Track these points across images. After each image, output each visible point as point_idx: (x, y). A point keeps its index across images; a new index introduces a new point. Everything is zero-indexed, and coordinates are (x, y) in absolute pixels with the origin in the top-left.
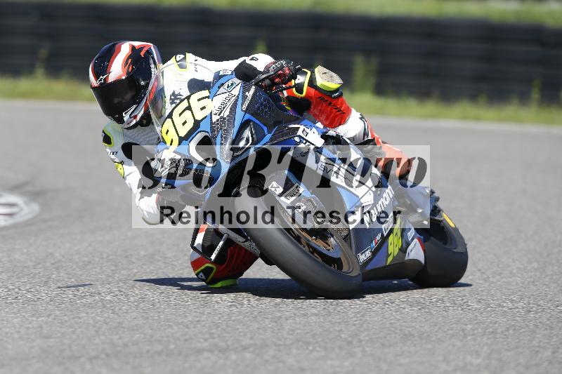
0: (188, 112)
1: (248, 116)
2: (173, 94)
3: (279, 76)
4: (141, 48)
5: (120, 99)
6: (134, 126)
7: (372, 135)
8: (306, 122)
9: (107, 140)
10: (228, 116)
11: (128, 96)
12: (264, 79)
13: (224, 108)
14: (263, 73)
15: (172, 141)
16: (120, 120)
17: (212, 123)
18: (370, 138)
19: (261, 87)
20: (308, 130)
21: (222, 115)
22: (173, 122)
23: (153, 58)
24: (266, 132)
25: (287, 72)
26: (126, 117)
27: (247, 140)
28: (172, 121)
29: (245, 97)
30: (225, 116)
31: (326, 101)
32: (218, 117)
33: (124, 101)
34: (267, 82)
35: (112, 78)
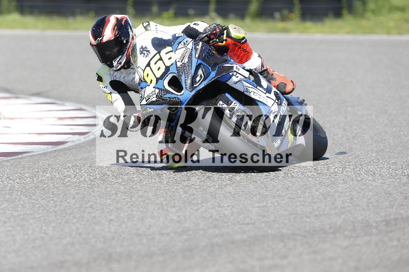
0: (160, 62)
1: (200, 61)
2: (142, 47)
3: (213, 34)
4: (122, 19)
5: (110, 52)
9: (100, 79)
10: (187, 62)
11: (115, 50)
12: (204, 37)
13: (184, 57)
14: (203, 34)
15: (151, 82)
16: (111, 66)
17: (177, 67)
21: (183, 61)
23: (130, 25)
24: (211, 71)
25: (218, 30)
26: (115, 64)
28: (151, 68)
29: (196, 49)
30: (185, 62)
31: (238, 45)
32: (181, 63)
34: (206, 39)
35: (105, 39)
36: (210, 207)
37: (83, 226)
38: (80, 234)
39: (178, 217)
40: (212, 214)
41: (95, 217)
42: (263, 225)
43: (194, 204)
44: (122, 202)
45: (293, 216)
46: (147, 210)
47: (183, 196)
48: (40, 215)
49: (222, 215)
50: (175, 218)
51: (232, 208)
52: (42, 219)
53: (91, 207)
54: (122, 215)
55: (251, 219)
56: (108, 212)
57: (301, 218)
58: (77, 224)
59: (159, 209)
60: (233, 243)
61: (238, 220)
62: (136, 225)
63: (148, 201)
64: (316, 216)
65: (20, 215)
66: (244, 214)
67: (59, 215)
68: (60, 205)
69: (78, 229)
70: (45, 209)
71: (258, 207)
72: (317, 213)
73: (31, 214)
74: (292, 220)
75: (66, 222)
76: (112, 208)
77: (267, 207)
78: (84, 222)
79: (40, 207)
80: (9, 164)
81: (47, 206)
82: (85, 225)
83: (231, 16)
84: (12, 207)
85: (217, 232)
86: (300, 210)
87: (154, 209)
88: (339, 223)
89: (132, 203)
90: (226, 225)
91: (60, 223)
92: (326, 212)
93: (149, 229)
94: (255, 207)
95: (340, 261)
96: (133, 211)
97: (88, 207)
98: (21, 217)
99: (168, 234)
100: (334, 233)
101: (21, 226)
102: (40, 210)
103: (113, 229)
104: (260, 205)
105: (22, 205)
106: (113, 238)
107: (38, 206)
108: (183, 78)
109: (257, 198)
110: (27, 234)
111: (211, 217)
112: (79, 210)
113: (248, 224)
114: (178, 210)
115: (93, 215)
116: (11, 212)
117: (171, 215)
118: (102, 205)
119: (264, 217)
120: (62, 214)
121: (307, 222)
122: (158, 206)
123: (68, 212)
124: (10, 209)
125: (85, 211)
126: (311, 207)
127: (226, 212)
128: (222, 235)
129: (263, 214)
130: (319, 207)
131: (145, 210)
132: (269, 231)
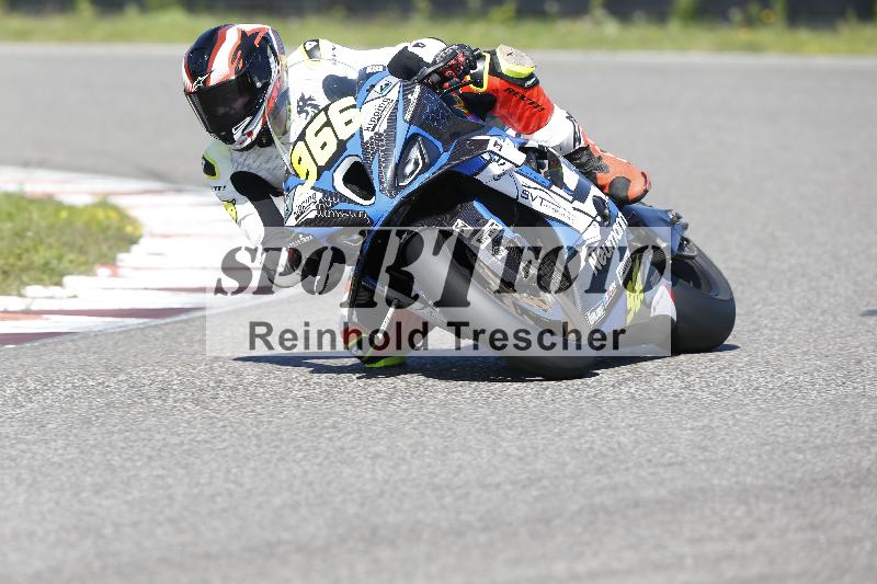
0: (327, 130)
1: (414, 129)
2: (302, 98)
3: (451, 67)
4: (255, 34)
5: (228, 109)
6: (249, 147)
7: (586, 142)
8: (495, 130)
9: (209, 169)
10: (386, 131)
11: (239, 103)
12: (430, 74)
13: (379, 120)
14: (430, 65)
15: (308, 174)
16: (228, 139)
17: (363, 144)
18: (583, 144)
19: (427, 85)
20: (499, 142)
21: (376, 130)
22: (308, 147)
23: (272, 48)
24: (441, 150)
25: (462, 59)
26: (237, 135)
27: (416, 163)
28: (306, 145)
29: (407, 102)
30: (381, 131)
31: (517, 93)
32: (372, 134)
33: (232, 112)
34: (435, 78)
35: (215, 79)
36: (590, 428)
37: (316, 468)
38: (310, 484)
39: (522, 448)
40: (593, 442)
41: (342, 449)
42: (703, 467)
43: (554, 421)
44: (402, 416)
45: (768, 448)
46: (455, 433)
47: (532, 405)
48: (225, 444)
49: (615, 446)
50: (514, 451)
51: (636, 430)
52: (230, 451)
53: (334, 427)
54: (400, 444)
55: (677, 455)
56: (370, 439)
57: (785, 452)
58: (303, 463)
59: (478, 431)
60: (636, 505)
61: (649, 457)
62: (429, 465)
63: (455, 415)
64: (817, 448)
65: (182, 444)
66: (661, 443)
67: (268, 444)
68: (270, 422)
69: (305, 473)
70: (235, 431)
71: (692, 429)
72: (818, 441)
73: (206, 442)
74: (765, 457)
75: (281, 459)
76: (379, 429)
77: (712, 428)
78: (320, 460)
79: (224, 427)
80: (161, 333)
81: (241, 423)
82: (320, 465)
83: (639, 15)
84: (166, 427)
85: (605, 481)
86: (784, 434)
87: (469, 432)
88: (866, 464)
89: (422, 418)
90: (622, 467)
91: (269, 462)
92: (837, 441)
93: (457, 474)
94: (685, 429)
95: (868, 545)
96: (422, 435)
97: (328, 428)
98: (185, 447)
99: (498, 486)
100: (854, 486)
101: (185, 467)
102: (225, 431)
103: (380, 474)
104: (695, 424)
105: (188, 422)
106: (382, 494)
107: (221, 424)
108: (375, 167)
109: (689, 409)
110: (198, 484)
111: (591, 449)
112: (308, 433)
113: (671, 465)
114: (521, 434)
115: (338, 444)
116: (164, 436)
117: (505, 444)
118: (358, 423)
119: (705, 449)
120: (272, 440)
121: (796, 461)
122: (477, 426)
123: (285, 436)
124: (163, 429)
125: (321, 435)
126: (806, 429)
127: (623, 439)
128: (614, 488)
129: (703, 445)
130: (822, 430)
131: (450, 433)
132: (716, 481)
